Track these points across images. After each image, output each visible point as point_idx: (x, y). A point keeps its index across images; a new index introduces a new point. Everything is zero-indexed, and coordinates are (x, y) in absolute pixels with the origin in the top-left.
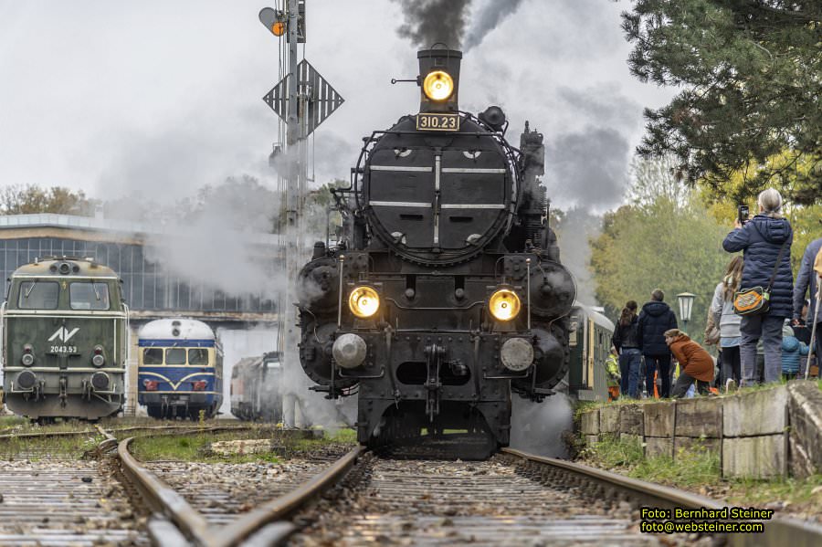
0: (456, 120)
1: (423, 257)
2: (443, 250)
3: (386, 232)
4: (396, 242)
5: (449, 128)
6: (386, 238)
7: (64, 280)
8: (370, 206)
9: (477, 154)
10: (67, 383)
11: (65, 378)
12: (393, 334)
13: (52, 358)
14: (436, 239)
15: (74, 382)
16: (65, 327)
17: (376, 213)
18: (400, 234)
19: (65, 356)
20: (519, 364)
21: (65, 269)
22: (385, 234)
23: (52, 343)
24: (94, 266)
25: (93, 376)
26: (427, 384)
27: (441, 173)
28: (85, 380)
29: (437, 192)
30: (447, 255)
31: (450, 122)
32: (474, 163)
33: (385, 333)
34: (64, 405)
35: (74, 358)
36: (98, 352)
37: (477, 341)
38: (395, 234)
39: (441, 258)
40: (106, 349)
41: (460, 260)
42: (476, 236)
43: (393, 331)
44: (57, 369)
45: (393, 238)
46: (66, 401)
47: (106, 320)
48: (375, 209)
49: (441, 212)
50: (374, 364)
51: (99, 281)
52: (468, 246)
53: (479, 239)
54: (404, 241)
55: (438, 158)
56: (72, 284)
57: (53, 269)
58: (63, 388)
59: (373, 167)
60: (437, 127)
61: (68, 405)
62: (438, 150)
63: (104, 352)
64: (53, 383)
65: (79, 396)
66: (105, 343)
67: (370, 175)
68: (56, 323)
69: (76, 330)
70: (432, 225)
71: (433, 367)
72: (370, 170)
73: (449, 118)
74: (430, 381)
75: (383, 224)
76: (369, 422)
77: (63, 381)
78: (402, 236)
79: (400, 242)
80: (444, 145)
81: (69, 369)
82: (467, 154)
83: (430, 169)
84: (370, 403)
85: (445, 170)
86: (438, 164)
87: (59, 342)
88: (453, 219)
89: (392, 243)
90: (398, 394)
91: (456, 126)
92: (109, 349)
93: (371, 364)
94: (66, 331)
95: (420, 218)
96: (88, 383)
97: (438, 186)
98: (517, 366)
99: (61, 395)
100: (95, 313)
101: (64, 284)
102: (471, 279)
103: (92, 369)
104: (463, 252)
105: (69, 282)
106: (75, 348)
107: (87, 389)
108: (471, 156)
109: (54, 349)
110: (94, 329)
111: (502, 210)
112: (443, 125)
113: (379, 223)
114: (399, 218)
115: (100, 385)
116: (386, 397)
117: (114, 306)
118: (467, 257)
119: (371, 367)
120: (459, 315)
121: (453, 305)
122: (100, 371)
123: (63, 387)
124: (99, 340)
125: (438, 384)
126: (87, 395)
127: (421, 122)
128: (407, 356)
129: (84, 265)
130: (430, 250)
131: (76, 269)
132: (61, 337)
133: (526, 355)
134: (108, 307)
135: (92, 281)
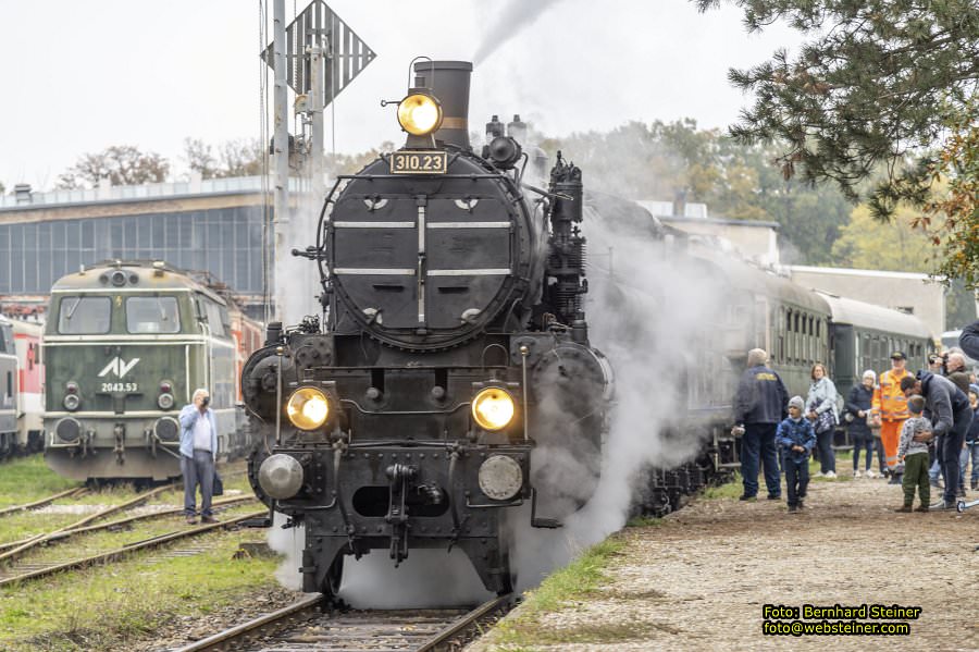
0: (443, 160)
1: (406, 341)
2: (430, 331)
3: (356, 308)
4: (368, 321)
5: (433, 169)
6: (357, 317)
7: (119, 293)
8: (336, 275)
9: (474, 203)
10: (124, 433)
11: (122, 426)
12: (344, 451)
13: (105, 400)
14: (421, 316)
15: (134, 431)
16: (120, 356)
17: (343, 283)
18: (374, 311)
19: (121, 396)
20: (504, 490)
21: (119, 280)
22: (356, 311)
23: (104, 380)
24: (159, 274)
25: (156, 424)
26: (388, 516)
27: (426, 229)
28: (148, 429)
29: (421, 254)
30: (438, 336)
31: (434, 163)
32: (470, 215)
33: (334, 450)
34: (121, 462)
35: (133, 399)
36: (166, 390)
37: (453, 459)
38: (369, 311)
39: (431, 341)
40: (176, 385)
41: (454, 343)
42: (475, 311)
43: (346, 446)
44: (111, 414)
45: (366, 316)
46: (124, 457)
47: (175, 346)
48: (341, 279)
49: (427, 281)
50: (323, 489)
51: (165, 295)
52: (464, 325)
53: (478, 316)
54: (380, 321)
55: (421, 210)
56: (130, 299)
57: (104, 279)
58: (119, 440)
59: (337, 224)
60: (418, 170)
61: (126, 462)
62: (422, 199)
63: (173, 390)
64: (106, 432)
65: (140, 449)
66: (175, 378)
67: (333, 234)
68: (108, 353)
69: (135, 361)
70: (415, 297)
71: (397, 492)
72: (335, 228)
73: (432, 156)
74: (392, 514)
75: (352, 297)
76: (317, 567)
77: (118, 430)
78: (377, 314)
79: (374, 322)
80: (430, 192)
81: (128, 414)
82: (460, 203)
83: (411, 224)
84: (320, 541)
85: (431, 225)
86: (421, 218)
87: (113, 378)
88: (444, 290)
89: (365, 323)
90: (351, 531)
91: (442, 168)
92: (181, 385)
93: (319, 490)
94: (122, 363)
95: (400, 289)
96: (151, 432)
97: (422, 247)
98: (501, 494)
99: (116, 449)
100: (161, 337)
101: (119, 300)
102: (457, 373)
103: (159, 413)
104: (458, 333)
105: (125, 297)
106: (135, 385)
107: (151, 439)
108: (464, 206)
109: (107, 388)
110: (158, 358)
111: (508, 276)
112: (426, 167)
113: (347, 297)
114: (373, 290)
115: (166, 436)
116: (339, 534)
117: (186, 327)
118: (464, 339)
119: (319, 494)
120: (442, 420)
121: (433, 409)
122: (166, 416)
123: (120, 438)
124: (166, 373)
125: (404, 517)
126: (150, 448)
127: (396, 162)
128: (366, 479)
129: (145, 273)
130: (413, 331)
131: (134, 279)
132: (116, 371)
133: (513, 479)
134: (178, 329)
135: (156, 295)
